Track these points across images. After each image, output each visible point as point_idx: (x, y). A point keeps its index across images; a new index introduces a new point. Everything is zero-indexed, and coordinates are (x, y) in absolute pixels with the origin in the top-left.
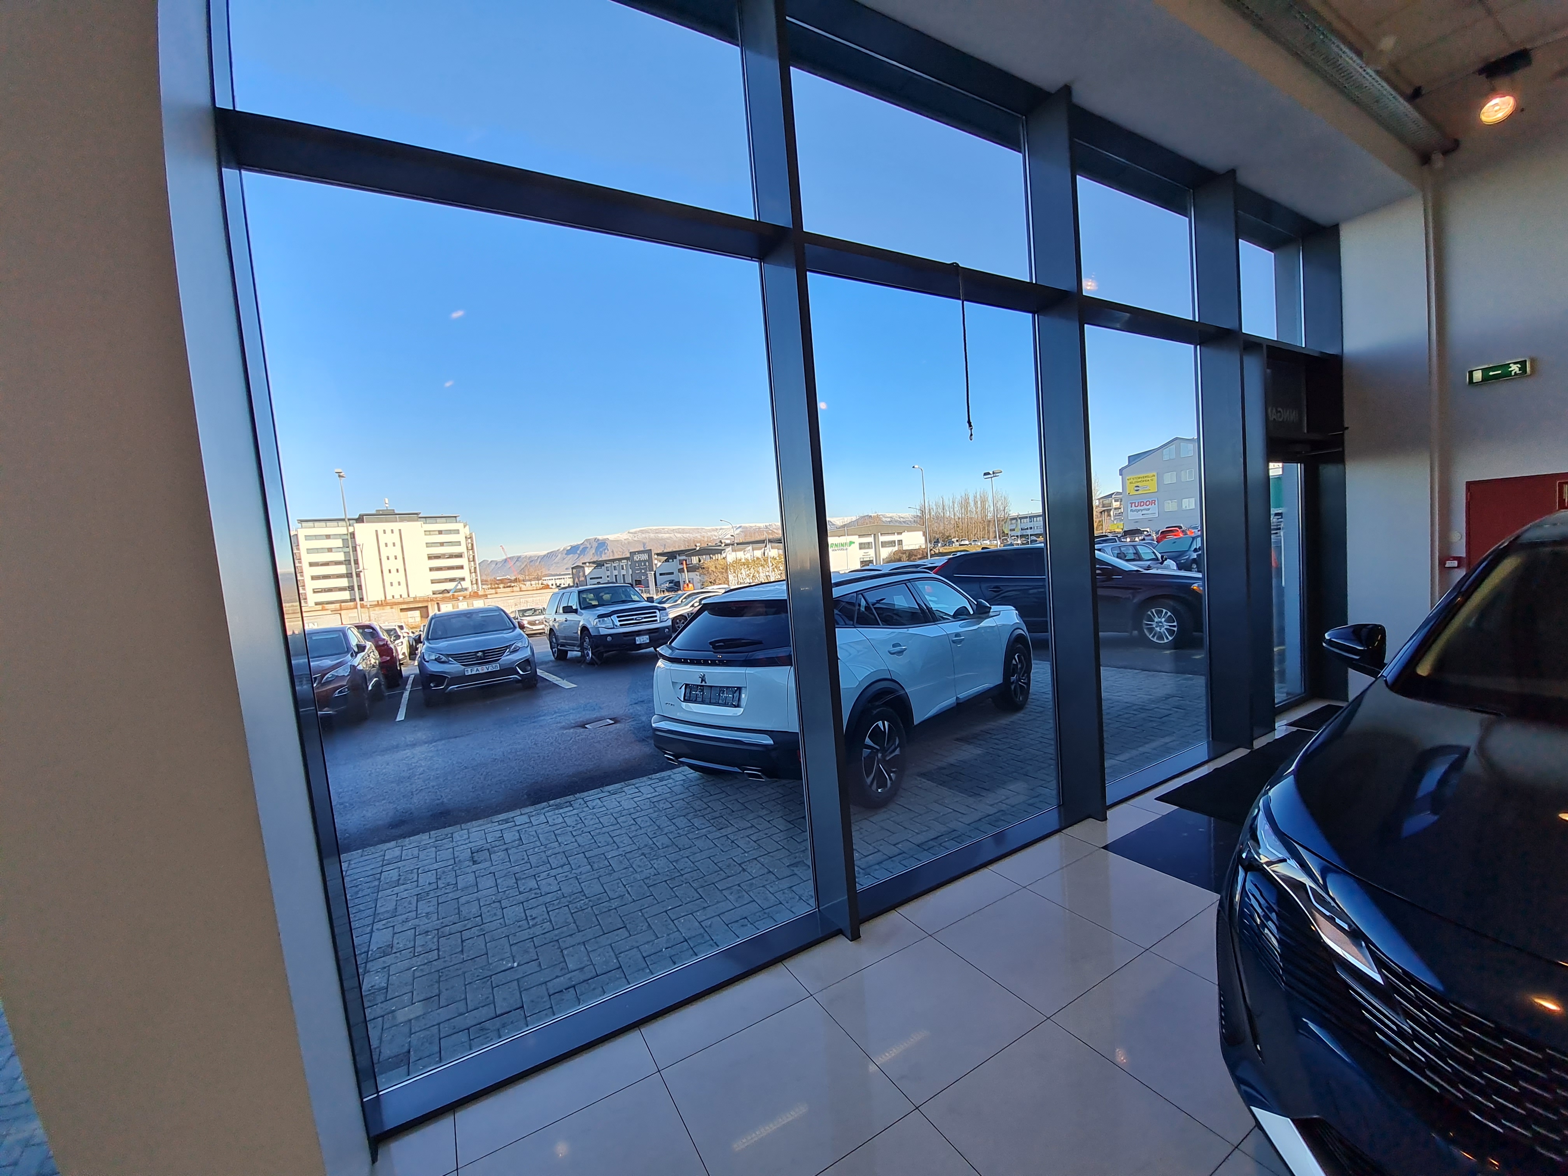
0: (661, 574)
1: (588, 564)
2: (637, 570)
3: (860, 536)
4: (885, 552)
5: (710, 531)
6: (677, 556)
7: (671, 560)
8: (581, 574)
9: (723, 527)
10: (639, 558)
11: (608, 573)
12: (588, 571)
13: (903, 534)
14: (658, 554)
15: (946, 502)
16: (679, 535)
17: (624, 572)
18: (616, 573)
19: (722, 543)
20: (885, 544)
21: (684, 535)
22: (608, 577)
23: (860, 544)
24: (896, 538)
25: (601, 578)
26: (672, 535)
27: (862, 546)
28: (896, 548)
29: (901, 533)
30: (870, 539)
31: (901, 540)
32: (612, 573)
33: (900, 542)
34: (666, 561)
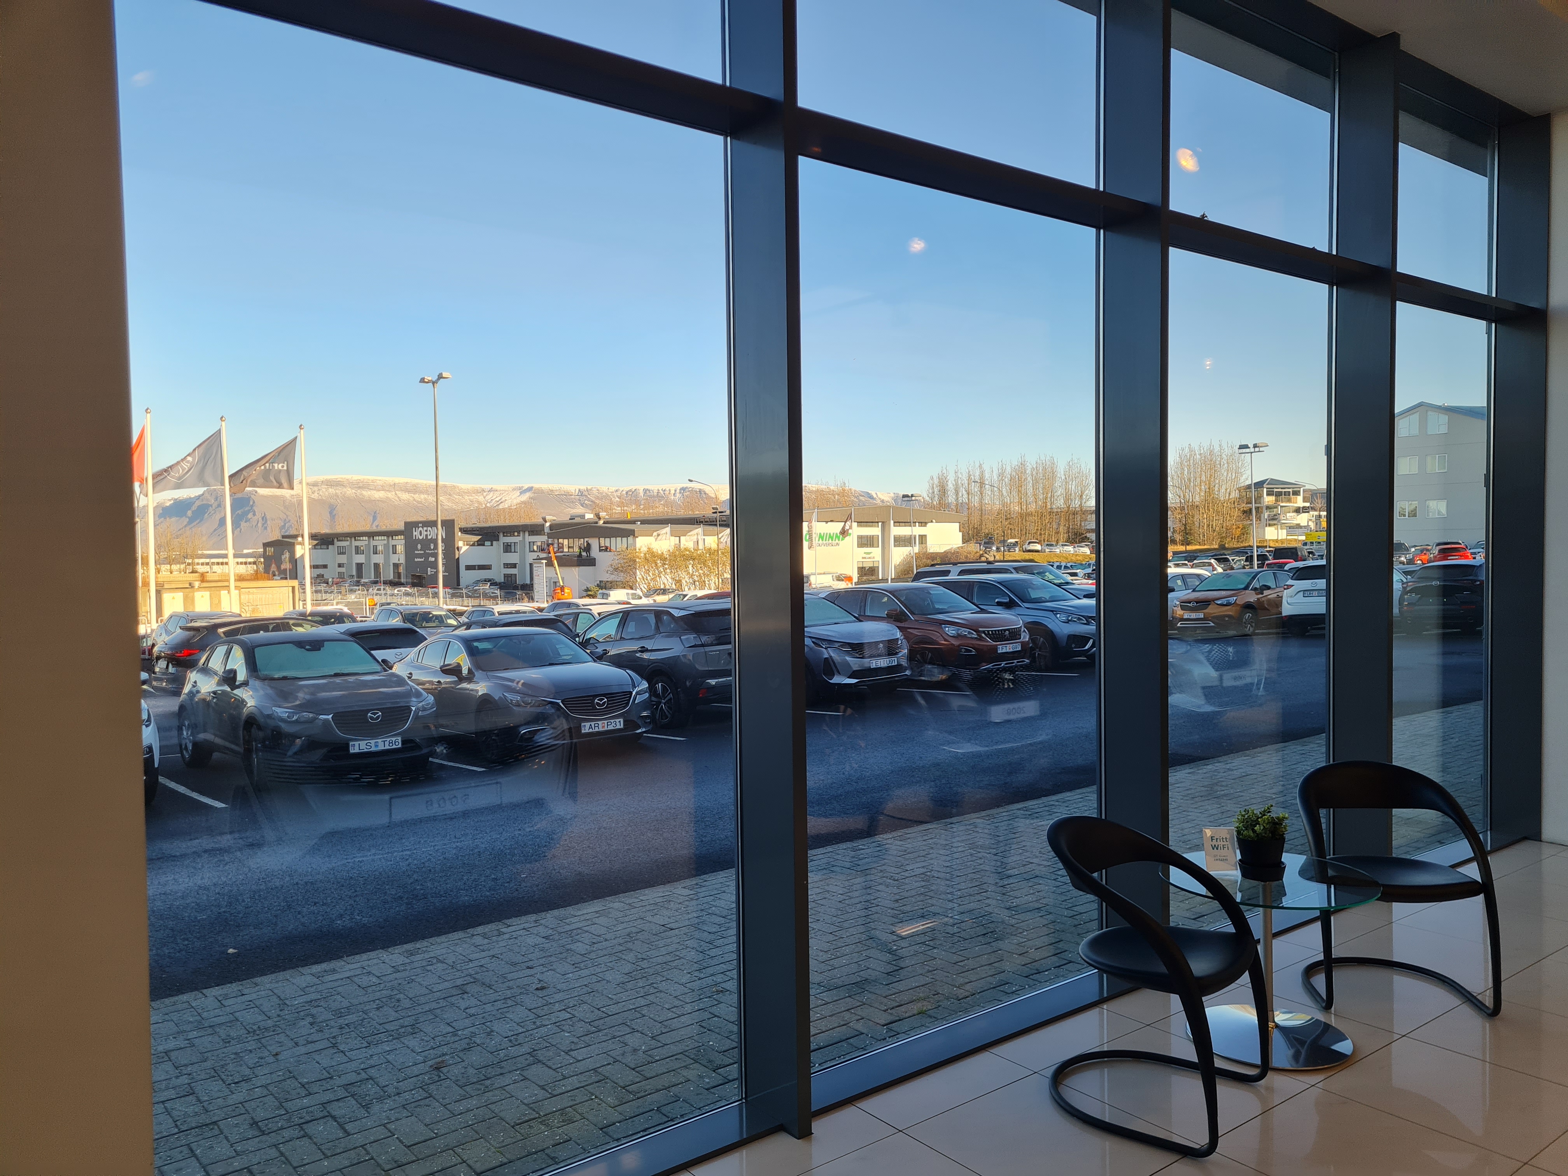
0: (469, 568)
1: (301, 539)
2: (420, 556)
3: (861, 523)
4: (899, 555)
6: (501, 535)
7: (487, 543)
8: (286, 556)
10: (424, 533)
11: (343, 559)
13: (929, 525)
14: (464, 531)
15: (987, 475)
17: (379, 559)
18: (360, 559)
20: (901, 541)
22: (340, 566)
23: (860, 538)
24: (917, 530)
25: (325, 566)
27: (866, 542)
28: (916, 549)
29: (926, 523)
30: (875, 531)
31: (926, 536)
32: (350, 558)
33: (923, 538)
34: (480, 543)
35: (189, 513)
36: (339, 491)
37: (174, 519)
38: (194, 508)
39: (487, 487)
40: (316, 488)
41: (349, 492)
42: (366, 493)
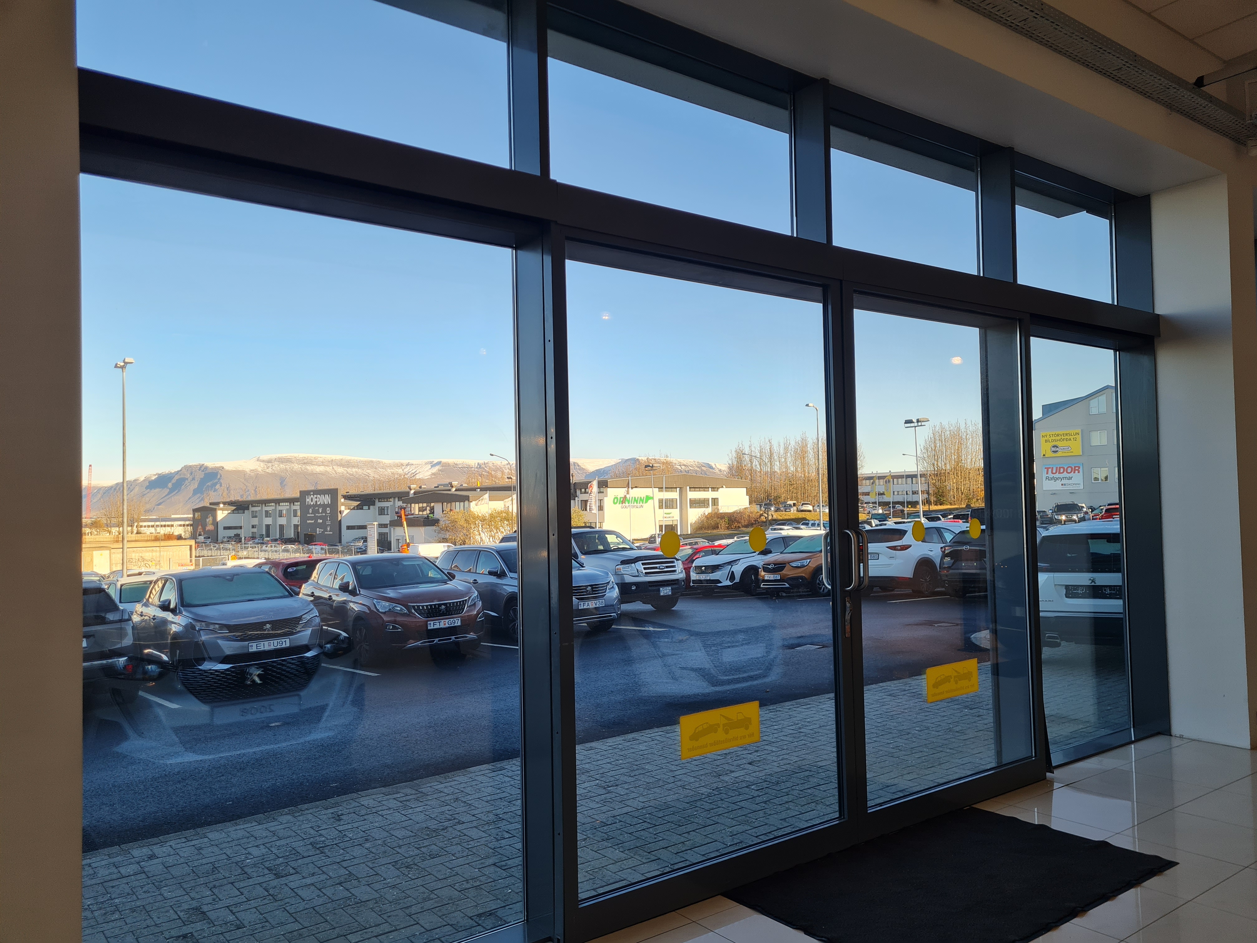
0: (349, 528)
1: (222, 506)
2: (311, 518)
3: (661, 489)
4: (695, 515)
5: (390, 466)
6: (377, 501)
7: (365, 507)
8: (210, 520)
9: (411, 462)
10: (315, 500)
11: (255, 521)
12: (221, 515)
13: (720, 490)
14: (348, 497)
15: (775, 448)
16: (340, 470)
17: (282, 521)
18: (268, 521)
19: (452, 487)
20: (696, 503)
21: (349, 470)
22: (253, 527)
23: (661, 501)
24: (709, 495)
25: (241, 528)
26: (329, 469)
27: (666, 504)
28: (708, 510)
29: (718, 488)
30: (674, 495)
31: (718, 498)
32: (261, 521)
33: (715, 501)
34: (359, 507)
35: (170, 485)
36: (288, 466)
37: (157, 490)
38: (174, 481)
39: (405, 462)
40: (270, 464)
41: (296, 467)
42: (310, 468)
